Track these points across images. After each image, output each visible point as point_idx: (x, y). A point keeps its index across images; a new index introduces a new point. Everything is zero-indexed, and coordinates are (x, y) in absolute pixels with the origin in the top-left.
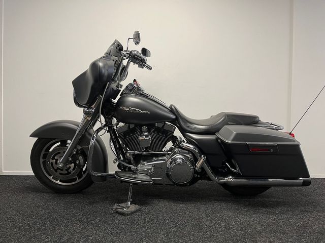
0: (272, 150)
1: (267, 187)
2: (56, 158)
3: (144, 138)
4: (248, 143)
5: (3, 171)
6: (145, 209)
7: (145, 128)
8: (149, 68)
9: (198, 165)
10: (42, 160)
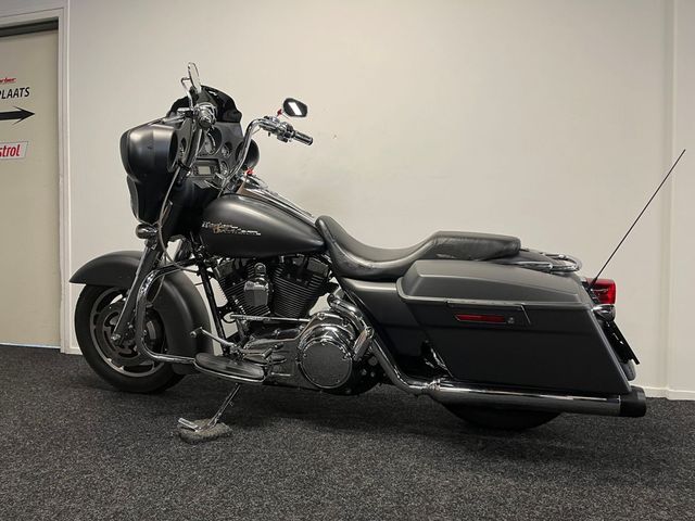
0: (511, 320)
1: (552, 412)
2: (111, 323)
3: (257, 285)
4: (450, 300)
5: (71, 347)
6: (241, 434)
7: (260, 266)
8: (307, 140)
9: (358, 346)
10: (93, 327)
